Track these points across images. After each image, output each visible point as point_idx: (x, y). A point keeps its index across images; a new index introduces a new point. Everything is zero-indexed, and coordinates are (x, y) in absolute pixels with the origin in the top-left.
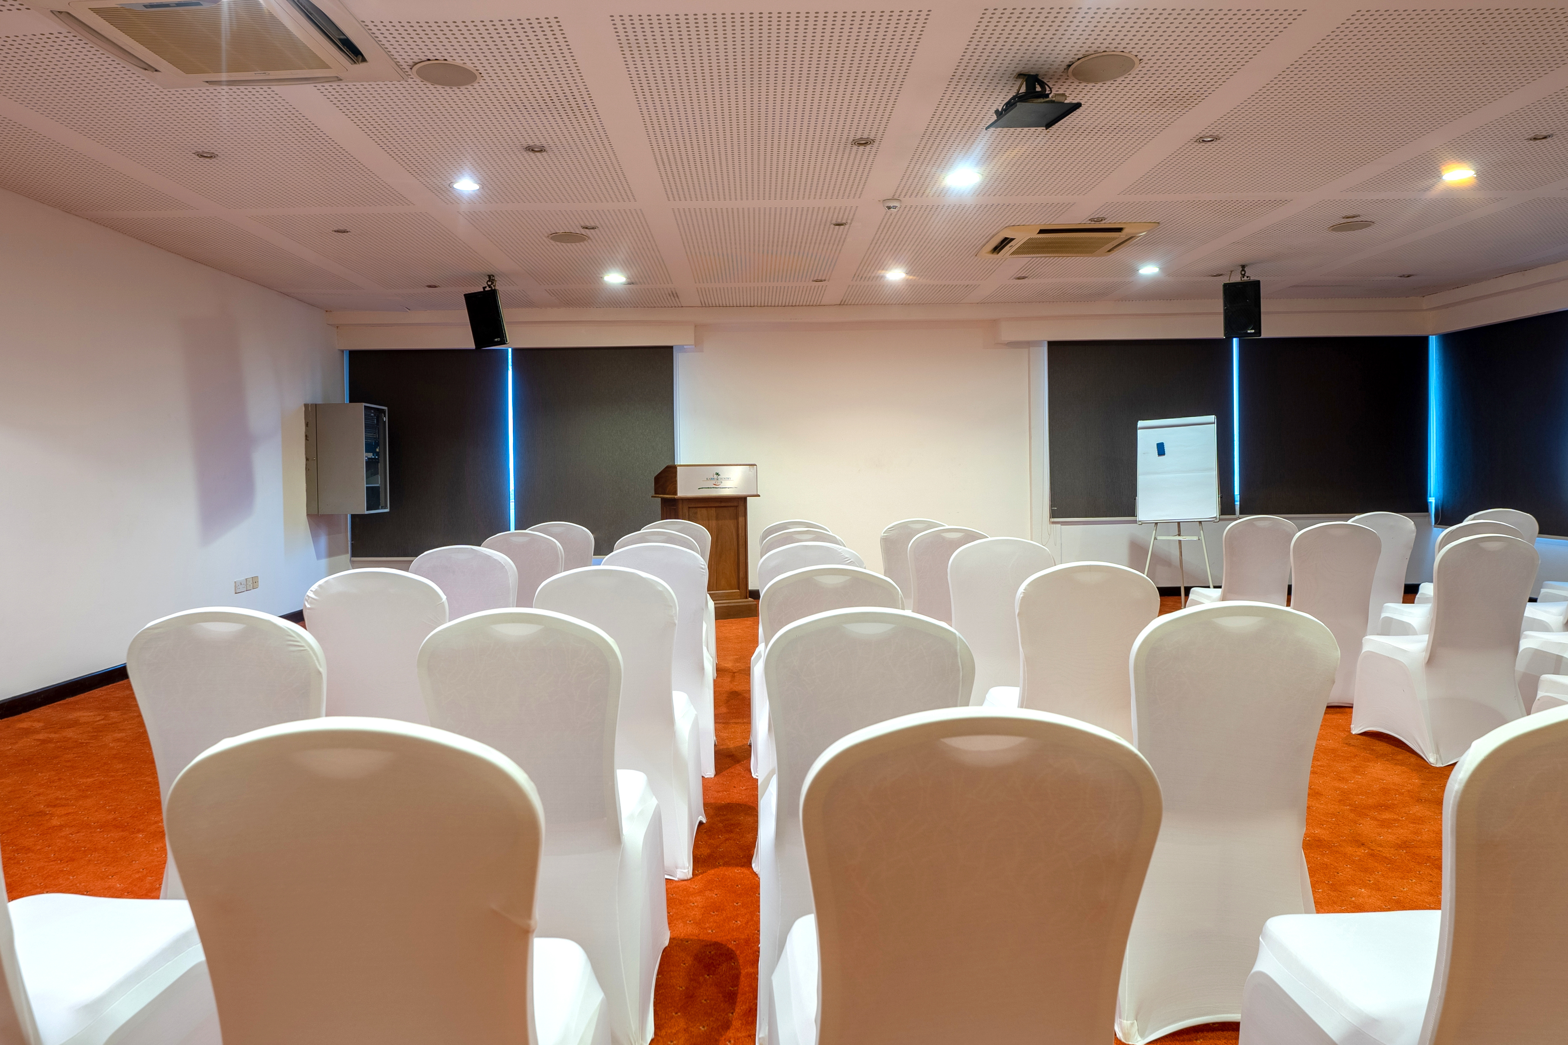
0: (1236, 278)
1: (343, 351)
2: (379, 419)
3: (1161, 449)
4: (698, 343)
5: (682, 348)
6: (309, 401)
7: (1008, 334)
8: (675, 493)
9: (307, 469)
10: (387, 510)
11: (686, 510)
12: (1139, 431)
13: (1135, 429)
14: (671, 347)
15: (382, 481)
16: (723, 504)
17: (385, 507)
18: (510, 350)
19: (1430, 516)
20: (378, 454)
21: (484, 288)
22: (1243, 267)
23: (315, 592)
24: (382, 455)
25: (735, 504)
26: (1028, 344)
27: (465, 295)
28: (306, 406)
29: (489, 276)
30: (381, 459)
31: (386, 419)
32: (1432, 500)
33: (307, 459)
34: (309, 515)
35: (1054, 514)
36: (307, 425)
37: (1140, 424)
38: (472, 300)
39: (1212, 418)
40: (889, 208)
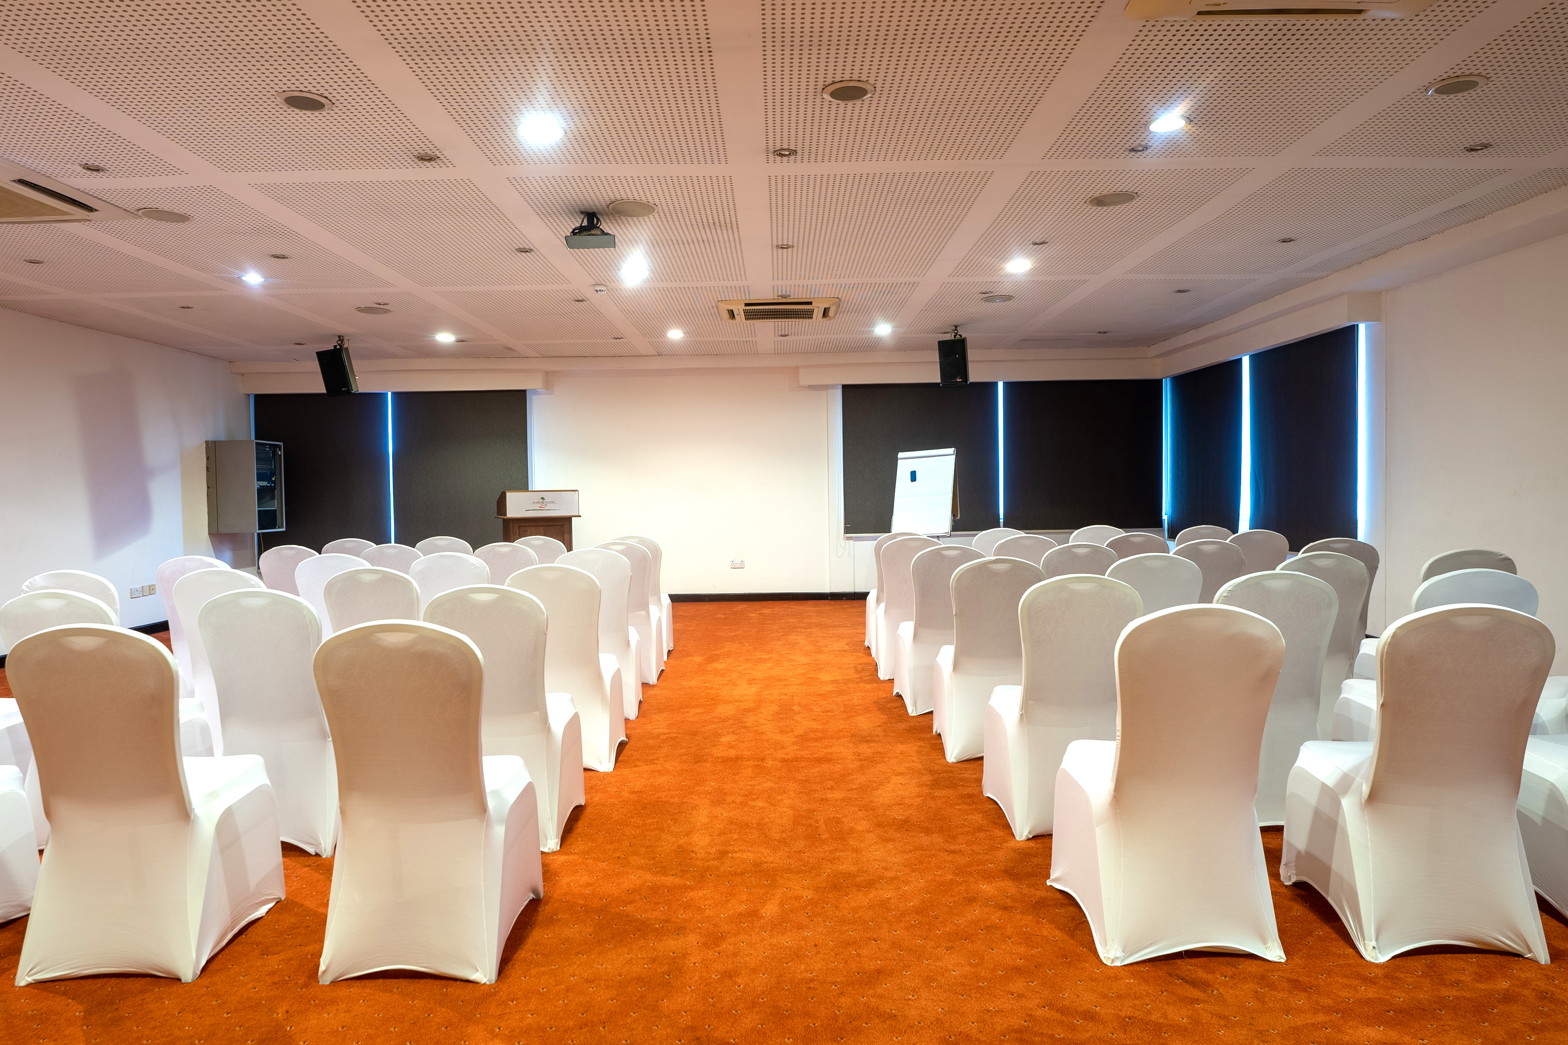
0: (949, 337)
1: (249, 395)
2: (274, 453)
3: (913, 476)
4: (549, 386)
5: (535, 392)
6: (211, 438)
7: (807, 378)
8: (505, 515)
9: (208, 495)
10: (284, 529)
11: (516, 529)
12: (899, 462)
13: (896, 460)
14: (525, 391)
15: (278, 505)
16: (550, 524)
17: (282, 527)
18: (390, 394)
19: (1164, 530)
20: (274, 482)
21: (335, 347)
22: (956, 327)
23: (27, 586)
24: (278, 483)
25: (562, 523)
26: (826, 387)
27: (317, 353)
28: (207, 442)
29: (339, 337)
30: (278, 487)
31: (281, 453)
32: (1165, 517)
33: (208, 487)
34: (209, 534)
35: (847, 531)
36: (208, 458)
37: (901, 455)
38: (321, 355)
39: (951, 450)
40: (597, 291)
